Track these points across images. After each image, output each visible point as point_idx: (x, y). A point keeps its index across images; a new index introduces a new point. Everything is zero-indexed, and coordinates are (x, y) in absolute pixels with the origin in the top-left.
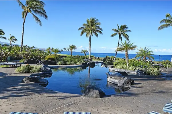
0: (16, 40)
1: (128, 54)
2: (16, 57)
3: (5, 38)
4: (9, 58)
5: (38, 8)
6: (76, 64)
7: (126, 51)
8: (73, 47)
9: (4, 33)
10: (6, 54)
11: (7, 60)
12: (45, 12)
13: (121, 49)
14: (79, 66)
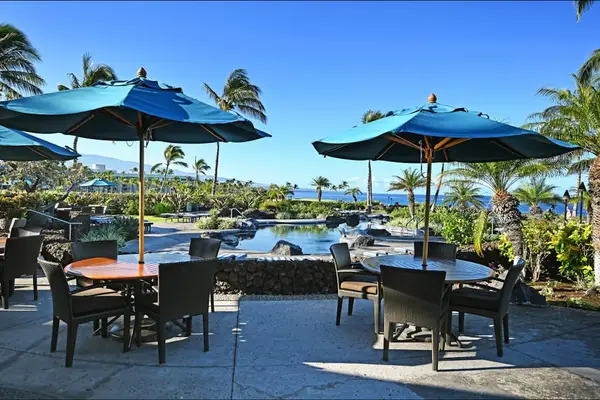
0: (207, 168)
1: (413, 196)
2: (203, 204)
3: (185, 165)
4: (189, 207)
5: (248, 100)
6: (315, 217)
7: (411, 190)
8: (323, 182)
9: (182, 153)
10: (183, 199)
11: (185, 211)
12: (262, 107)
13: (400, 186)
14: (320, 223)
